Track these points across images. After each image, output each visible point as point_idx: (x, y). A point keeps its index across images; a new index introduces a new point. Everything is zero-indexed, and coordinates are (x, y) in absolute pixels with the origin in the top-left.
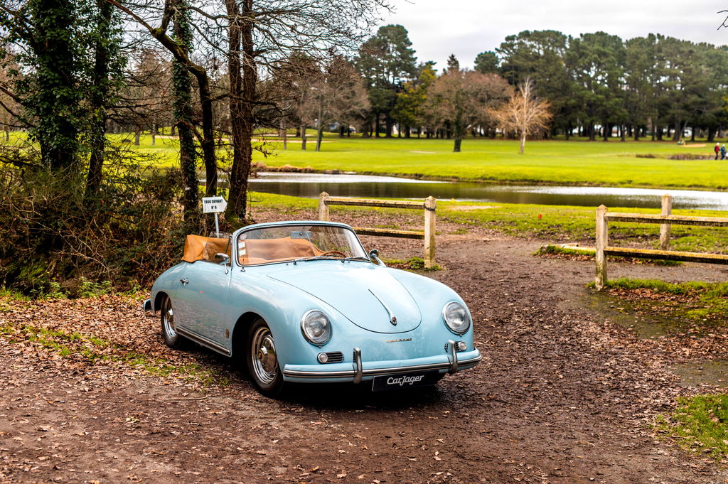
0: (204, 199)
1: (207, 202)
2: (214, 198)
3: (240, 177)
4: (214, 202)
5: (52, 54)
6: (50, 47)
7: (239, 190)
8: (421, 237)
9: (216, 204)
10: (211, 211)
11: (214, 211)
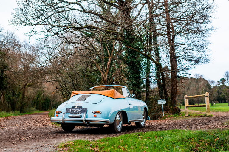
0: (158, 100)
1: (159, 101)
2: (162, 100)
3: (173, 94)
4: (162, 101)
5: (132, 66)
6: (132, 64)
7: (173, 98)
8: (205, 106)
9: (162, 102)
10: (161, 104)
11: (162, 104)
